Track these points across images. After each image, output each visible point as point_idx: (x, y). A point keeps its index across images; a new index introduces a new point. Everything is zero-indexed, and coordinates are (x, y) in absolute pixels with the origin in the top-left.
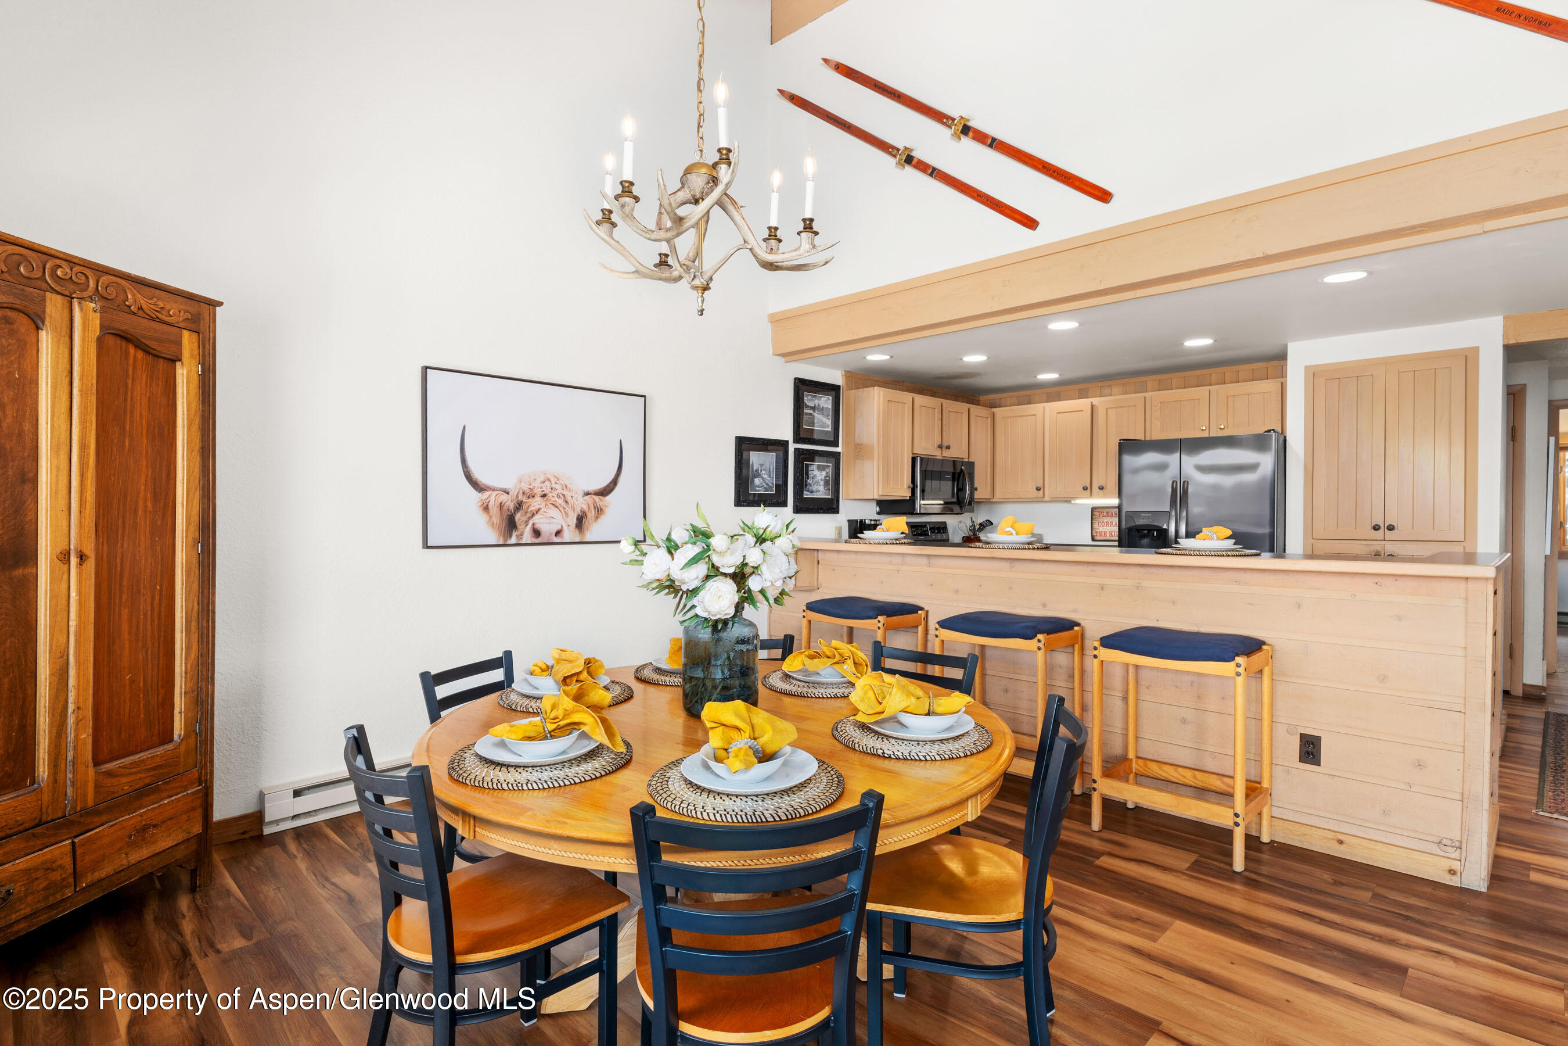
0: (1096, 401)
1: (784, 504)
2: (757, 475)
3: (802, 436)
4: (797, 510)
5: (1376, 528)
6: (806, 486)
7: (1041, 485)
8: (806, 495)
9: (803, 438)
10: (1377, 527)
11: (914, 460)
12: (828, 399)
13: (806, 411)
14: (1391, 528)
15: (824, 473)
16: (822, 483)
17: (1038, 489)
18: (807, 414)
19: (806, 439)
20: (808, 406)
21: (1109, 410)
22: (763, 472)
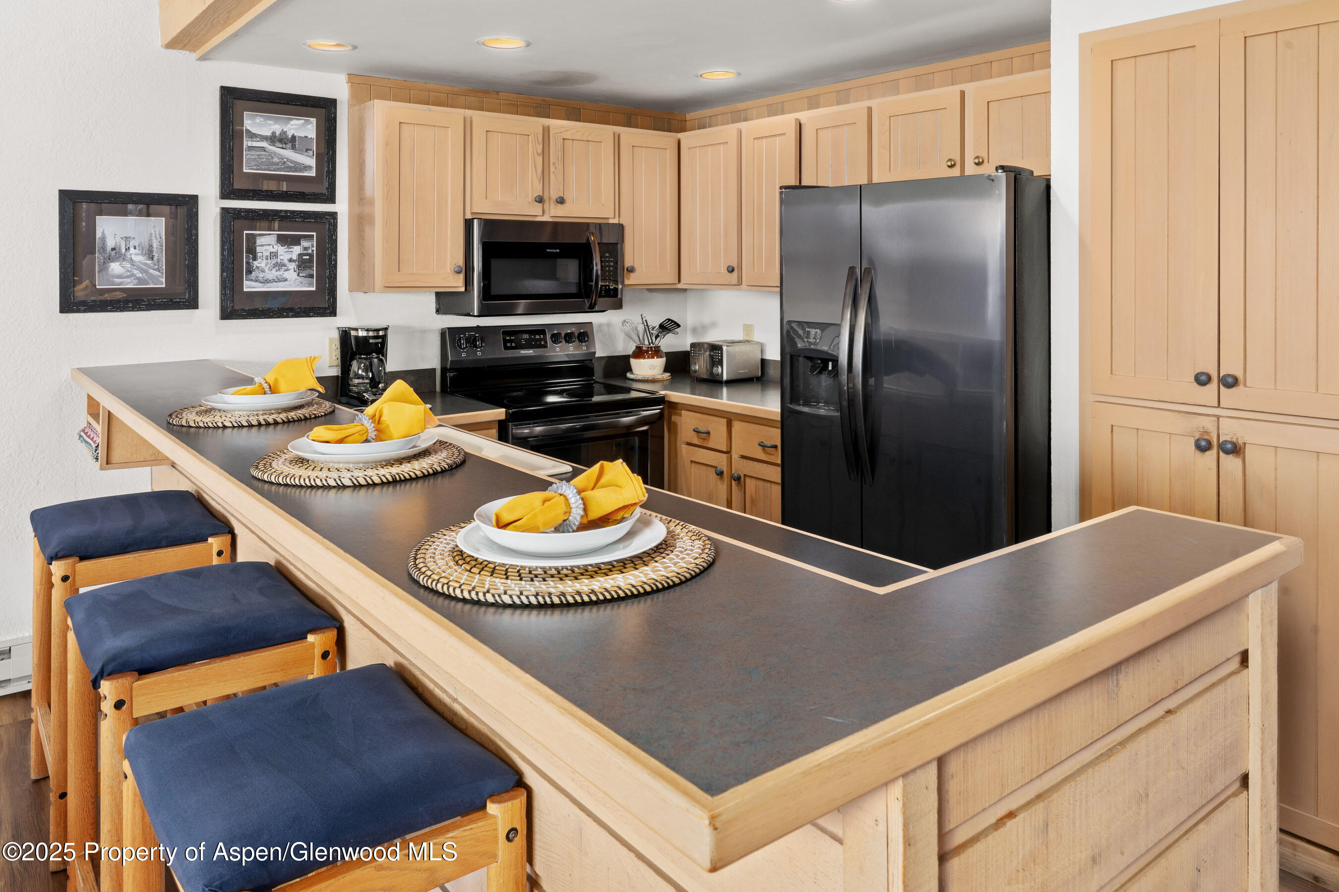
0: (804, 116)
1: (192, 303)
2: (117, 254)
3: (237, 186)
4: (227, 313)
5: (1202, 380)
6: (249, 272)
7: (735, 265)
8: (249, 286)
9: (240, 190)
10: (1203, 378)
11: (468, 224)
12: (308, 122)
13: (247, 143)
14: (1231, 382)
15: (297, 250)
16: (292, 266)
17: (731, 270)
18: (250, 148)
19: (247, 191)
20: (252, 136)
21: (820, 132)
22: (132, 250)
